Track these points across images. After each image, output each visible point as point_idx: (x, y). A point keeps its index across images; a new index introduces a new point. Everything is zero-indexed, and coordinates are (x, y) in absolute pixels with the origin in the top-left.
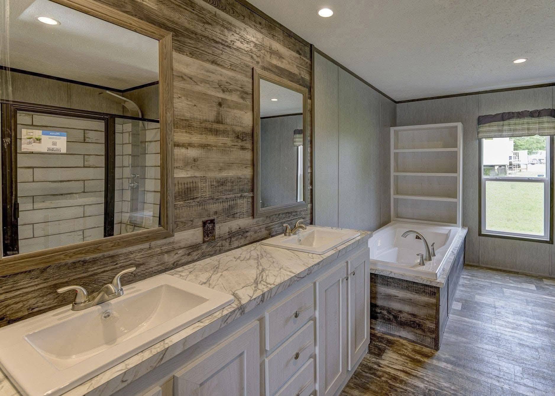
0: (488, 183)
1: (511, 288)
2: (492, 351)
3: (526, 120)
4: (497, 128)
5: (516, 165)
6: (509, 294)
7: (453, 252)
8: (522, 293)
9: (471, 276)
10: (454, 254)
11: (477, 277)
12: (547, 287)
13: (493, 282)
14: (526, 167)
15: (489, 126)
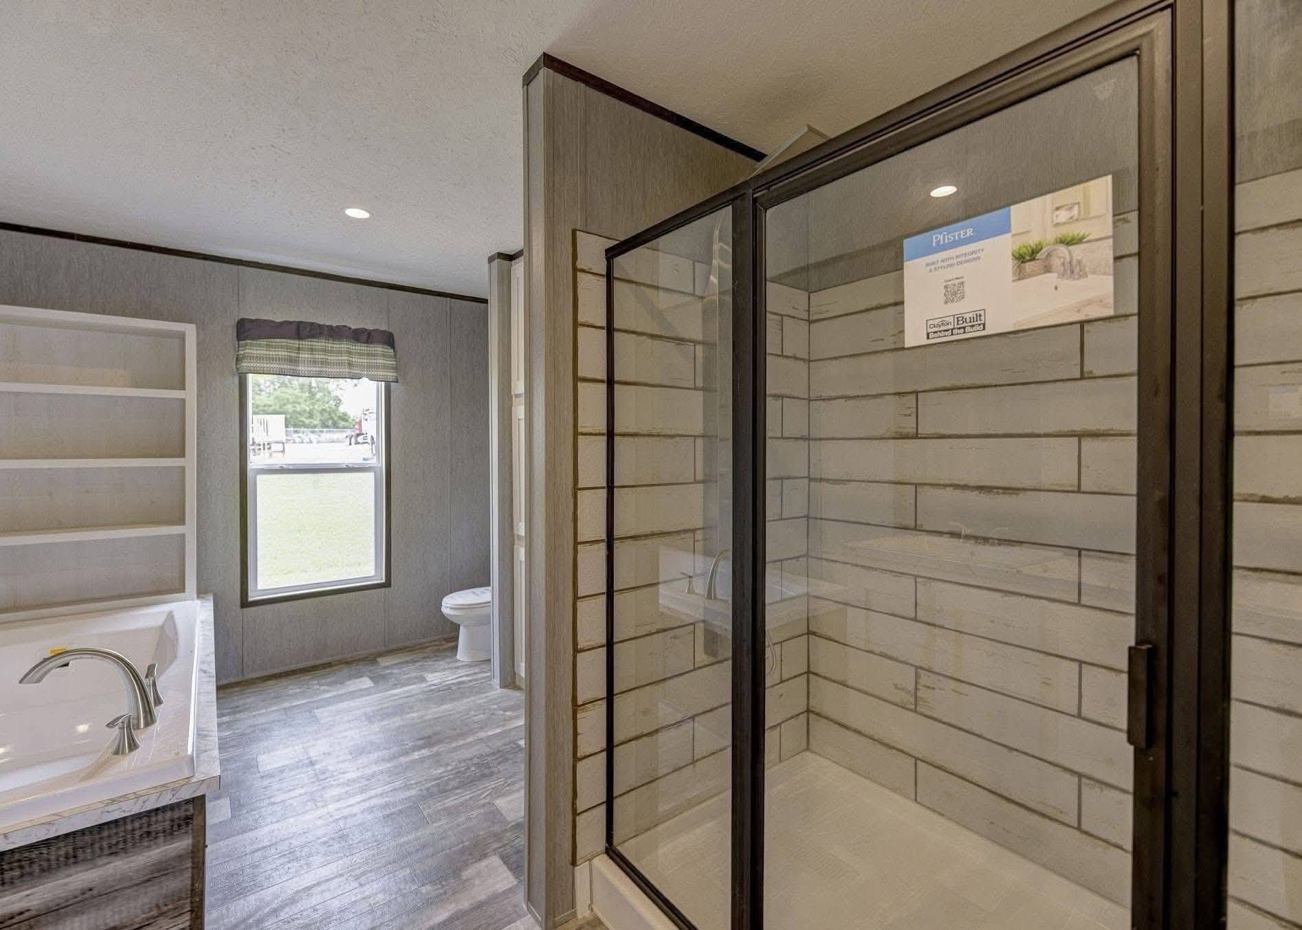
0: (261, 479)
1: (328, 702)
2: (341, 875)
3: (344, 346)
4: (286, 353)
5: (264, 445)
6: (330, 719)
7: (205, 672)
8: (352, 704)
9: (229, 714)
10: (210, 677)
11: (246, 709)
12: (388, 671)
13: (286, 705)
14: (282, 449)
15: (268, 346)
